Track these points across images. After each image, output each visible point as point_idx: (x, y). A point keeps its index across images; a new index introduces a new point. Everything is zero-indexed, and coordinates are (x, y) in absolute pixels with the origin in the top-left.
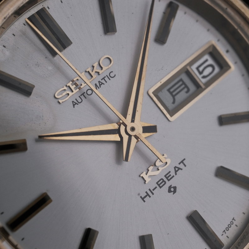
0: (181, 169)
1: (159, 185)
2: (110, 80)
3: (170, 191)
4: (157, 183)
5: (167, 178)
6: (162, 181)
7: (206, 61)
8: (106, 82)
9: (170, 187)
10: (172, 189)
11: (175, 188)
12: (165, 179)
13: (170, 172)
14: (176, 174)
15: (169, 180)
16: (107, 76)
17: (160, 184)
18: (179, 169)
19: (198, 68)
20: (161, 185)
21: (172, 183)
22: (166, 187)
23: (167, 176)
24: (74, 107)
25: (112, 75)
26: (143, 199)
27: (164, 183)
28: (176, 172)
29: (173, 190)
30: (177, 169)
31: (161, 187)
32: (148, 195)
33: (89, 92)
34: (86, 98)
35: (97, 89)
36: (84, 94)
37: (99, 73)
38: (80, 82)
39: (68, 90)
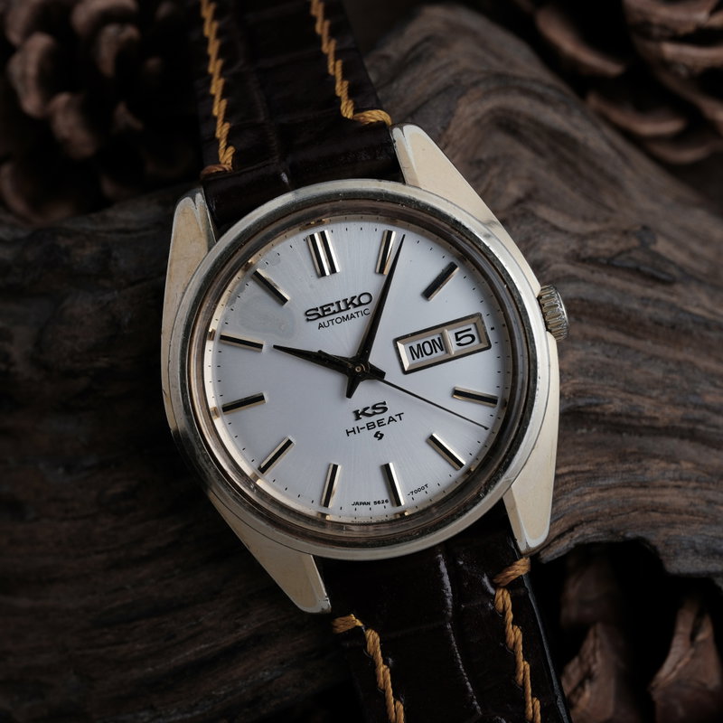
0: (396, 421)
2: (363, 316)
3: (376, 436)
4: (367, 424)
5: (378, 424)
6: (372, 424)
7: (470, 330)
8: (358, 317)
9: (378, 433)
11: (382, 435)
12: (376, 424)
13: (383, 419)
14: (388, 423)
15: (379, 426)
16: (361, 311)
18: (394, 420)
19: (456, 334)
20: (370, 427)
21: (382, 430)
22: (374, 432)
23: (379, 422)
24: (319, 329)
25: (366, 312)
26: (348, 433)
27: (373, 426)
28: (389, 421)
29: (379, 436)
30: (391, 419)
31: (369, 429)
32: (354, 431)
33: (339, 320)
34: (333, 324)
35: (346, 320)
36: (333, 321)
37: (355, 306)
38: (334, 308)
39: (320, 312)
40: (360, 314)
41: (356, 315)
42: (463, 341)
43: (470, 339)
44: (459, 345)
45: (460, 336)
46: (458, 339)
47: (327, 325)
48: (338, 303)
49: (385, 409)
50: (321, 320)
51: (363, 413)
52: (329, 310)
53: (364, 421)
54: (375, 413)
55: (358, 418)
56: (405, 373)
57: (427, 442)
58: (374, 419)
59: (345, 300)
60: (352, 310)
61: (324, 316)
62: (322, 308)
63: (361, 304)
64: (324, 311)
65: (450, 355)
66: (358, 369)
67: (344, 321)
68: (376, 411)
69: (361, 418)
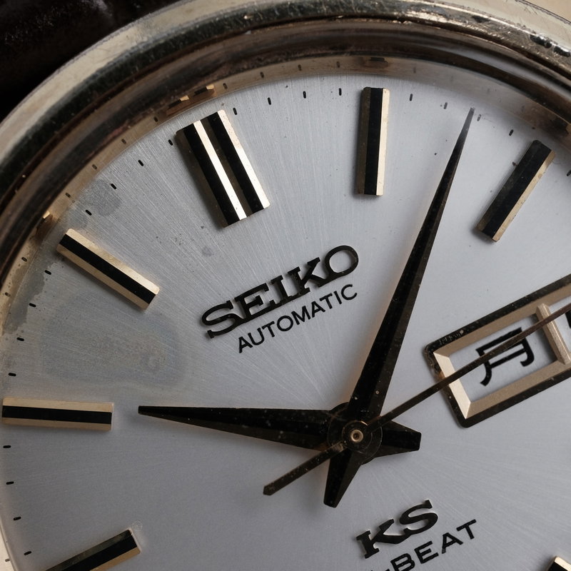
0: (460, 543)
1: (396, 568)
4: (393, 562)
5: (420, 556)
6: (406, 559)
8: (331, 307)
12: (415, 558)
13: (430, 543)
14: (444, 551)
15: (423, 561)
16: (336, 293)
17: (401, 565)
18: (455, 540)
20: (401, 569)
21: (430, 568)
23: (421, 551)
24: (241, 351)
25: (348, 293)
28: (445, 545)
30: (449, 541)
33: (285, 324)
34: (273, 336)
35: (303, 320)
36: (272, 326)
37: (320, 283)
38: (269, 296)
39: (236, 311)
40: (333, 299)
41: (323, 304)
47: (257, 338)
48: (277, 282)
49: (431, 520)
50: (242, 331)
51: (380, 538)
52: (258, 301)
53: (386, 554)
54: (408, 534)
55: (369, 551)
56: (464, 423)
58: (409, 546)
59: (293, 273)
60: (315, 294)
61: (249, 318)
62: (240, 299)
63: (332, 276)
64: (245, 308)
65: (564, 363)
66: (357, 436)
67: (298, 323)
68: (410, 527)
69: (377, 550)
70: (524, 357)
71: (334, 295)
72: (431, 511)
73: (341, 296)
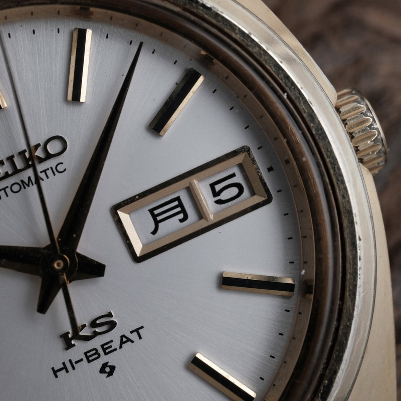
0: (132, 342)
1: (87, 358)
2: (55, 175)
3: (102, 371)
4: (85, 354)
5: (104, 350)
6: (94, 352)
7: (233, 175)
8: (48, 177)
9: (105, 365)
10: (108, 369)
11: (113, 368)
12: (101, 351)
13: (112, 341)
14: (121, 347)
15: (106, 354)
16: (51, 168)
17: (91, 356)
18: (129, 340)
19: (213, 186)
20: (91, 358)
21: (111, 359)
22: (98, 364)
23: (105, 347)
25: (60, 168)
26: (55, 372)
27: (96, 356)
28: (122, 343)
30: (124, 340)
31: (89, 361)
32: (65, 367)
33: (16, 188)
34: (7, 196)
35: (28, 186)
36: (7, 190)
37: (40, 160)
38: (6, 169)
40: (49, 172)
41: (43, 175)
42: (225, 195)
43: (234, 191)
44: (219, 202)
45: (218, 188)
46: (215, 194)
48: (11, 159)
49: (112, 325)
53: (80, 348)
54: (96, 334)
55: (69, 346)
56: (138, 259)
57: (188, 368)
58: (97, 343)
59: (22, 154)
63: (49, 156)
65: (207, 221)
66: (58, 265)
67: (25, 188)
68: (98, 330)
69: (74, 345)
70: (181, 216)
71: (50, 169)
72: (112, 319)
73: (55, 171)
